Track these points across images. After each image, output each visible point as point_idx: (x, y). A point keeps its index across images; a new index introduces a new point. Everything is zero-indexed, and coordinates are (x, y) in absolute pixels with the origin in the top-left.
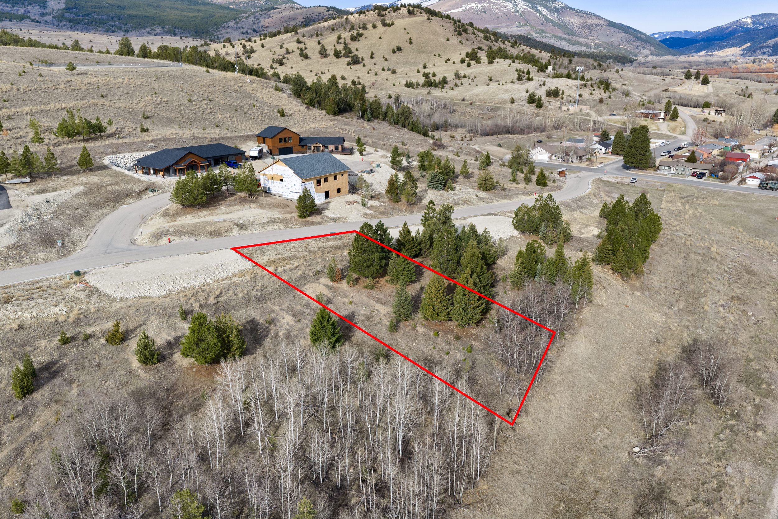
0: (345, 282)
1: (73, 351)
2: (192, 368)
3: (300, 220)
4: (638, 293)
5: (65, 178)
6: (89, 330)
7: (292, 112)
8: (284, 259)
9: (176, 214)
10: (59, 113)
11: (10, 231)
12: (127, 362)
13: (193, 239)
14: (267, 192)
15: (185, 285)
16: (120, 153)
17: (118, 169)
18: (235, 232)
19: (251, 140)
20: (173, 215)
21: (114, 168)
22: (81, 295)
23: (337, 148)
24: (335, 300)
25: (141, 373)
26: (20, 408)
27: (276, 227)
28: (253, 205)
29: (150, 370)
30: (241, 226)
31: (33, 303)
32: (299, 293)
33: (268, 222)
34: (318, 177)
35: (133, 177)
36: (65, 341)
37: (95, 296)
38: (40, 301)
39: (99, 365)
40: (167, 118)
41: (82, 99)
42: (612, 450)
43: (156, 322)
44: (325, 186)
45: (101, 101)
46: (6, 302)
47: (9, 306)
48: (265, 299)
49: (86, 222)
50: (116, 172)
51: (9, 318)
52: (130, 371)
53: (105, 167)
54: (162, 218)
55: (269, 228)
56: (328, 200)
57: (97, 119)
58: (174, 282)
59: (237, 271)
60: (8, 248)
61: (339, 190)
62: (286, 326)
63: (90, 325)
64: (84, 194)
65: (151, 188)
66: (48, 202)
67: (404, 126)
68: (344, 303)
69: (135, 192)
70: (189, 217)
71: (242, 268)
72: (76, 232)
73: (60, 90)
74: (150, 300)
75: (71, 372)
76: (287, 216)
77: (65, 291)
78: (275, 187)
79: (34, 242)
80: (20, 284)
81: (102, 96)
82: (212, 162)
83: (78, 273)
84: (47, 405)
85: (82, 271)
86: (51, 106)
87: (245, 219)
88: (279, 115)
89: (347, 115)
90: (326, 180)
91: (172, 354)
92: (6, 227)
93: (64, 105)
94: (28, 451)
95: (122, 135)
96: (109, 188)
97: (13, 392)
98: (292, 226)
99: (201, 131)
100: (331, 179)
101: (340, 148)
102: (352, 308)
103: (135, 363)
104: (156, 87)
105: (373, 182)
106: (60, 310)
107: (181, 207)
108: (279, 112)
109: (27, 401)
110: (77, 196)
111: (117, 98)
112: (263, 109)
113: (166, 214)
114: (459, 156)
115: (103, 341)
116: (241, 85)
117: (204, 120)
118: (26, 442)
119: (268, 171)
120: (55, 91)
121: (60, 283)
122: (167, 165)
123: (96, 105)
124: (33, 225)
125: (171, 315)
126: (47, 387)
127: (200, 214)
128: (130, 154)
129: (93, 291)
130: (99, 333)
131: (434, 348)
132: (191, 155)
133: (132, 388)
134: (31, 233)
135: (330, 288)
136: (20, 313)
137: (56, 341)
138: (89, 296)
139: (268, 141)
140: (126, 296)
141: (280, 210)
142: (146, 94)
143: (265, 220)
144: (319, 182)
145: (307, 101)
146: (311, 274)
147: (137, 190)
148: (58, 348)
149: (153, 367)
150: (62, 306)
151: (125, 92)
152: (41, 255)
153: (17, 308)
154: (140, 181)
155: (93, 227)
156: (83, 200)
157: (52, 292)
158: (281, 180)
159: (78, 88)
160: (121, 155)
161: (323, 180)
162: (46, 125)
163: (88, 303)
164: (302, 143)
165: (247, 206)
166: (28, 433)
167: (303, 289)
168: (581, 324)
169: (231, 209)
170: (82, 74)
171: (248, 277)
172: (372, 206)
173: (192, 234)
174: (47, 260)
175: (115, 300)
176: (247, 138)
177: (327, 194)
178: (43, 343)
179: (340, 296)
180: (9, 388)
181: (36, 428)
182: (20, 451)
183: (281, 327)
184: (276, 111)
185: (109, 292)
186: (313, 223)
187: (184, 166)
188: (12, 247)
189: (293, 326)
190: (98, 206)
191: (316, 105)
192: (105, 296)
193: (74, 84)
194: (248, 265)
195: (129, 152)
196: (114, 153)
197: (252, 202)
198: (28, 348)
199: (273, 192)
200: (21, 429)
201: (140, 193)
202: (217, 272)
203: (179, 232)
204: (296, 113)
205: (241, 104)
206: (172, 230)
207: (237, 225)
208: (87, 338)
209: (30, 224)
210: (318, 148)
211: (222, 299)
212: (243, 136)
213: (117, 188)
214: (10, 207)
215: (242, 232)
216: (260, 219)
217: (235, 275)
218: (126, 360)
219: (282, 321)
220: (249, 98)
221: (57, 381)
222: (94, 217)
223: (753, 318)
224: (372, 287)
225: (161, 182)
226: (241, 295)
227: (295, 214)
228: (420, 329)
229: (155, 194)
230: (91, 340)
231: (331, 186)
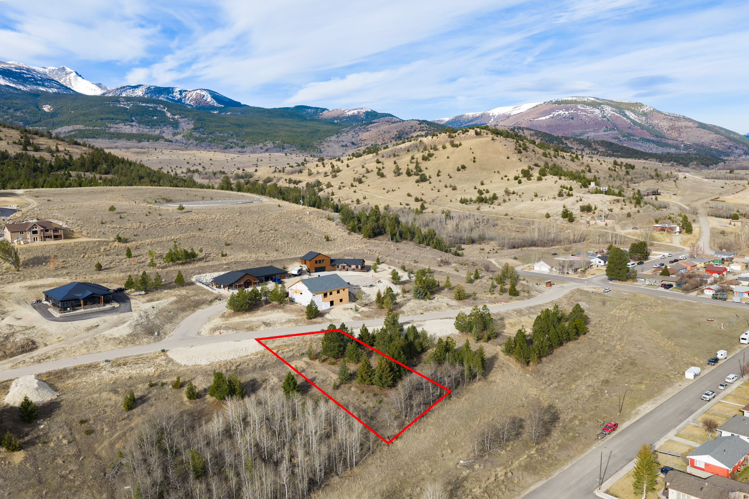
0: (317, 360)
1: (155, 391)
2: (214, 403)
3: (307, 321)
4: (528, 375)
5: (166, 291)
6: (164, 381)
7: (336, 237)
8: (286, 345)
9: (230, 316)
10: (169, 244)
11: (130, 325)
12: (181, 398)
13: (235, 332)
14: (292, 301)
15: (222, 359)
16: (204, 273)
17: (200, 285)
18: (262, 328)
19: (298, 261)
20: (227, 317)
21: (198, 284)
22: (163, 363)
23: (357, 267)
24: (307, 370)
25: (188, 403)
26: (126, 415)
27: (290, 325)
28: (280, 310)
29: (192, 402)
30: (267, 324)
31: (138, 366)
32: (287, 366)
33: (286, 322)
34: (325, 292)
35: (208, 291)
36: (151, 386)
37: (171, 363)
38: (142, 365)
39: (167, 398)
40: (242, 245)
41: (186, 232)
42: (447, 461)
43: (201, 378)
44: (330, 298)
45: (198, 234)
46: (124, 365)
47: (125, 367)
48: (265, 368)
49: (174, 321)
50: (199, 287)
51: (125, 373)
52: (182, 402)
53: (192, 284)
54: (220, 319)
55: (285, 326)
56: (332, 307)
57: (192, 249)
58: (216, 357)
59: (254, 352)
60: (128, 335)
61: (341, 300)
62: (272, 384)
63: (165, 378)
64: (176, 302)
65: (219, 298)
66: (153, 308)
67: (428, 245)
68: (312, 372)
69: (208, 300)
70: (237, 318)
71: (257, 350)
72: (168, 326)
73: (171, 226)
74: (200, 367)
75: (153, 400)
76: (300, 318)
77: (155, 360)
78: (298, 298)
79: (142, 332)
80: (132, 356)
81: (200, 230)
82: (264, 279)
83: (163, 351)
84: (139, 416)
85: (166, 349)
86: (164, 238)
87: (271, 320)
88: (325, 240)
89: (380, 237)
90: (331, 294)
91: (205, 395)
92: (128, 323)
93: (173, 237)
94: (128, 434)
95: (208, 259)
96: (192, 298)
97: (124, 408)
98: (301, 324)
99: (264, 255)
100: (335, 293)
101: (360, 267)
102: (314, 375)
103: (185, 399)
104: (238, 220)
105: (371, 294)
106: (151, 371)
107: (233, 311)
108: (325, 238)
109: (130, 412)
110: (171, 304)
111: (209, 230)
112: (314, 235)
113: (223, 316)
114: (458, 271)
115: (171, 386)
116: (301, 217)
117: (268, 246)
118: (127, 430)
119: (294, 287)
120: (168, 227)
121: (153, 356)
122: (232, 282)
123: (194, 236)
124: (143, 322)
125: (209, 375)
126: (140, 407)
127: (244, 316)
128: (210, 274)
129: (170, 361)
130: (169, 383)
131: (357, 400)
132: (247, 276)
133: (182, 410)
134: (141, 327)
135: (307, 363)
136: (130, 371)
137: (147, 385)
138: (167, 363)
139: (308, 262)
140: (188, 364)
141: (296, 313)
142: (230, 227)
143: (284, 321)
144: (325, 295)
145: (350, 228)
146: (298, 355)
147: (210, 299)
148: (147, 389)
149: (194, 401)
150: (152, 368)
151: (216, 225)
152: (145, 340)
153: (129, 368)
154: (212, 293)
155: (178, 324)
156: (175, 306)
157: (148, 360)
158: (301, 294)
159: (184, 223)
160: (204, 275)
161: (328, 294)
162: (160, 252)
163: (167, 367)
164: (333, 264)
165: (276, 311)
166: (129, 427)
167: (291, 364)
168: (468, 392)
169: (265, 312)
170: (188, 212)
171: (259, 356)
172: (362, 311)
173: (235, 329)
174: (148, 343)
175: (181, 366)
176: (294, 260)
177: (332, 303)
178: (140, 386)
179: (311, 368)
180: (122, 406)
181: (133, 425)
182: (124, 434)
183: (270, 384)
184: (323, 237)
185: (178, 361)
186: (315, 323)
187: (242, 283)
188: (130, 335)
189: (276, 383)
190: (183, 310)
191: (357, 230)
192: (176, 364)
193: (181, 220)
194: (262, 348)
195: (210, 272)
196: (200, 273)
197: (279, 308)
198: (133, 388)
199: (296, 301)
200: (125, 425)
201: (211, 302)
202: (241, 352)
203: (227, 328)
204: (339, 238)
205: (298, 233)
206: (224, 326)
207: (264, 323)
208: (163, 384)
209: (141, 321)
210: (344, 267)
211: (240, 367)
212: (292, 258)
213: (197, 298)
214: (131, 311)
215: (267, 328)
216: (281, 320)
217: (252, 354)
218: (181, 397)
219: (271, 381)
220: (305, 227)
221: (145, 405)
222: (180, 317)
223: (607, 395)
224: (333, 364)
225: (226, 294)
226: (251, 365)
227: (305, 317)
228: (353, 389)
229: (221, 302)
230: (165, 386)
231: (335, 297)
